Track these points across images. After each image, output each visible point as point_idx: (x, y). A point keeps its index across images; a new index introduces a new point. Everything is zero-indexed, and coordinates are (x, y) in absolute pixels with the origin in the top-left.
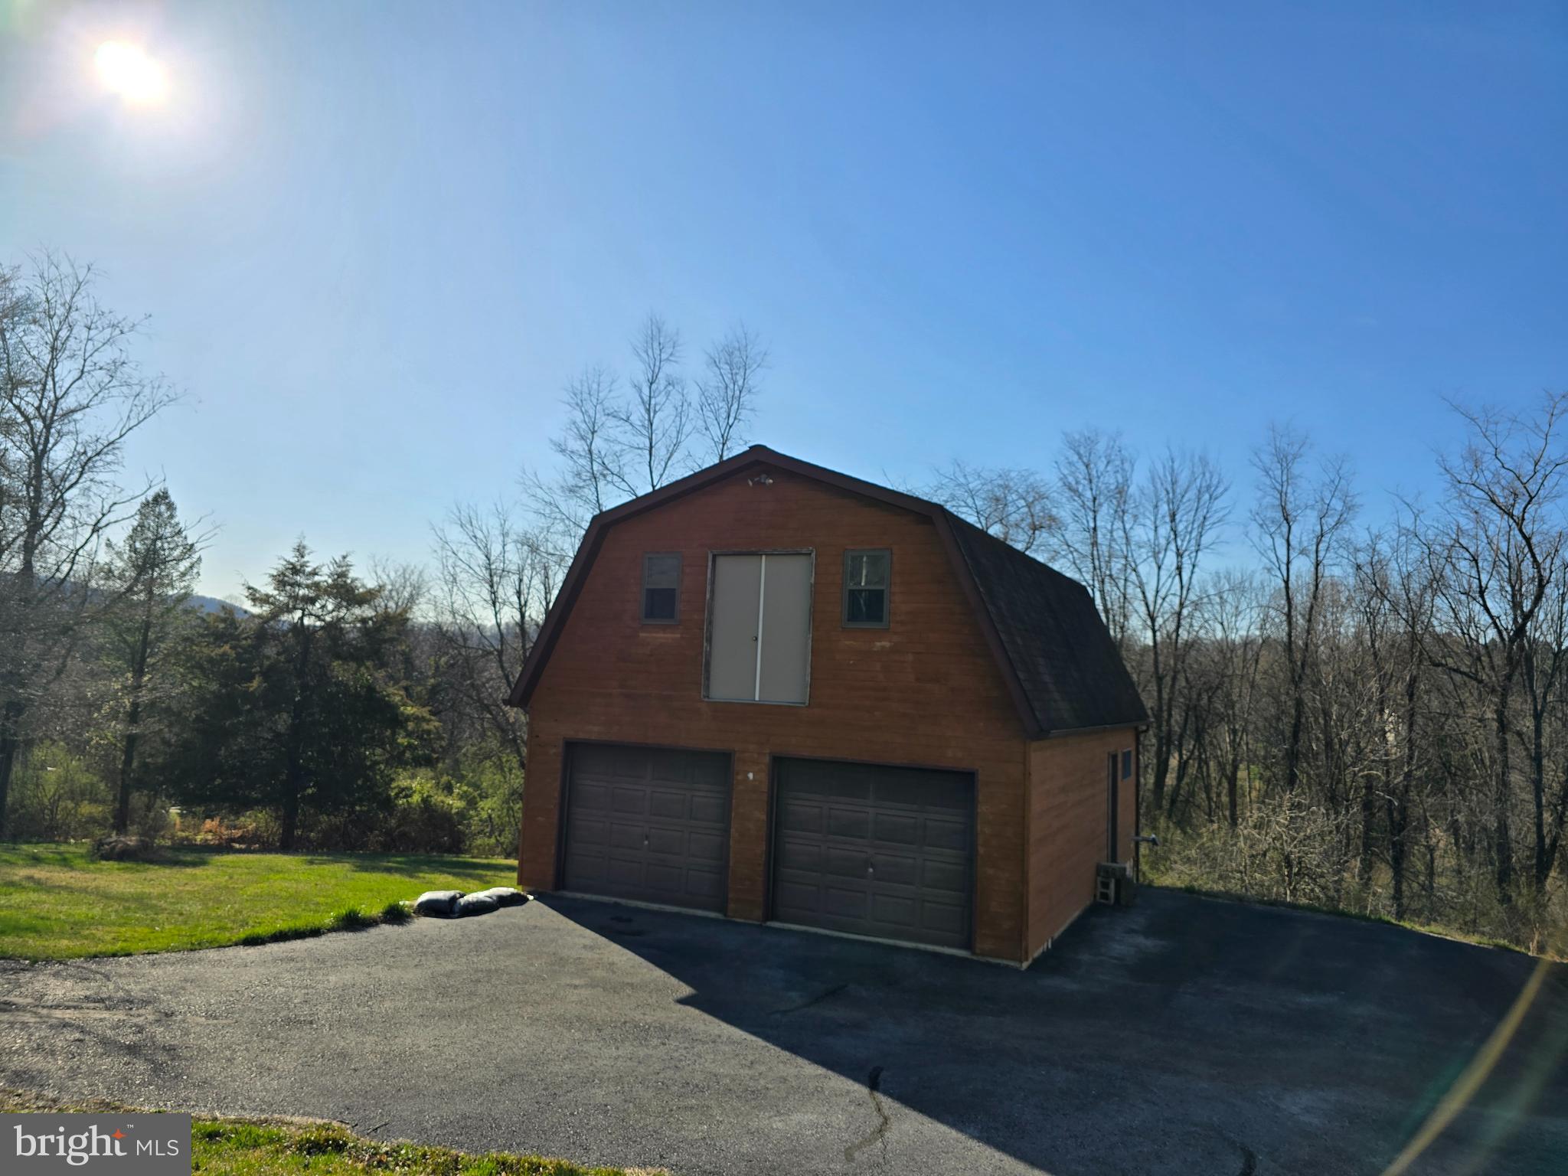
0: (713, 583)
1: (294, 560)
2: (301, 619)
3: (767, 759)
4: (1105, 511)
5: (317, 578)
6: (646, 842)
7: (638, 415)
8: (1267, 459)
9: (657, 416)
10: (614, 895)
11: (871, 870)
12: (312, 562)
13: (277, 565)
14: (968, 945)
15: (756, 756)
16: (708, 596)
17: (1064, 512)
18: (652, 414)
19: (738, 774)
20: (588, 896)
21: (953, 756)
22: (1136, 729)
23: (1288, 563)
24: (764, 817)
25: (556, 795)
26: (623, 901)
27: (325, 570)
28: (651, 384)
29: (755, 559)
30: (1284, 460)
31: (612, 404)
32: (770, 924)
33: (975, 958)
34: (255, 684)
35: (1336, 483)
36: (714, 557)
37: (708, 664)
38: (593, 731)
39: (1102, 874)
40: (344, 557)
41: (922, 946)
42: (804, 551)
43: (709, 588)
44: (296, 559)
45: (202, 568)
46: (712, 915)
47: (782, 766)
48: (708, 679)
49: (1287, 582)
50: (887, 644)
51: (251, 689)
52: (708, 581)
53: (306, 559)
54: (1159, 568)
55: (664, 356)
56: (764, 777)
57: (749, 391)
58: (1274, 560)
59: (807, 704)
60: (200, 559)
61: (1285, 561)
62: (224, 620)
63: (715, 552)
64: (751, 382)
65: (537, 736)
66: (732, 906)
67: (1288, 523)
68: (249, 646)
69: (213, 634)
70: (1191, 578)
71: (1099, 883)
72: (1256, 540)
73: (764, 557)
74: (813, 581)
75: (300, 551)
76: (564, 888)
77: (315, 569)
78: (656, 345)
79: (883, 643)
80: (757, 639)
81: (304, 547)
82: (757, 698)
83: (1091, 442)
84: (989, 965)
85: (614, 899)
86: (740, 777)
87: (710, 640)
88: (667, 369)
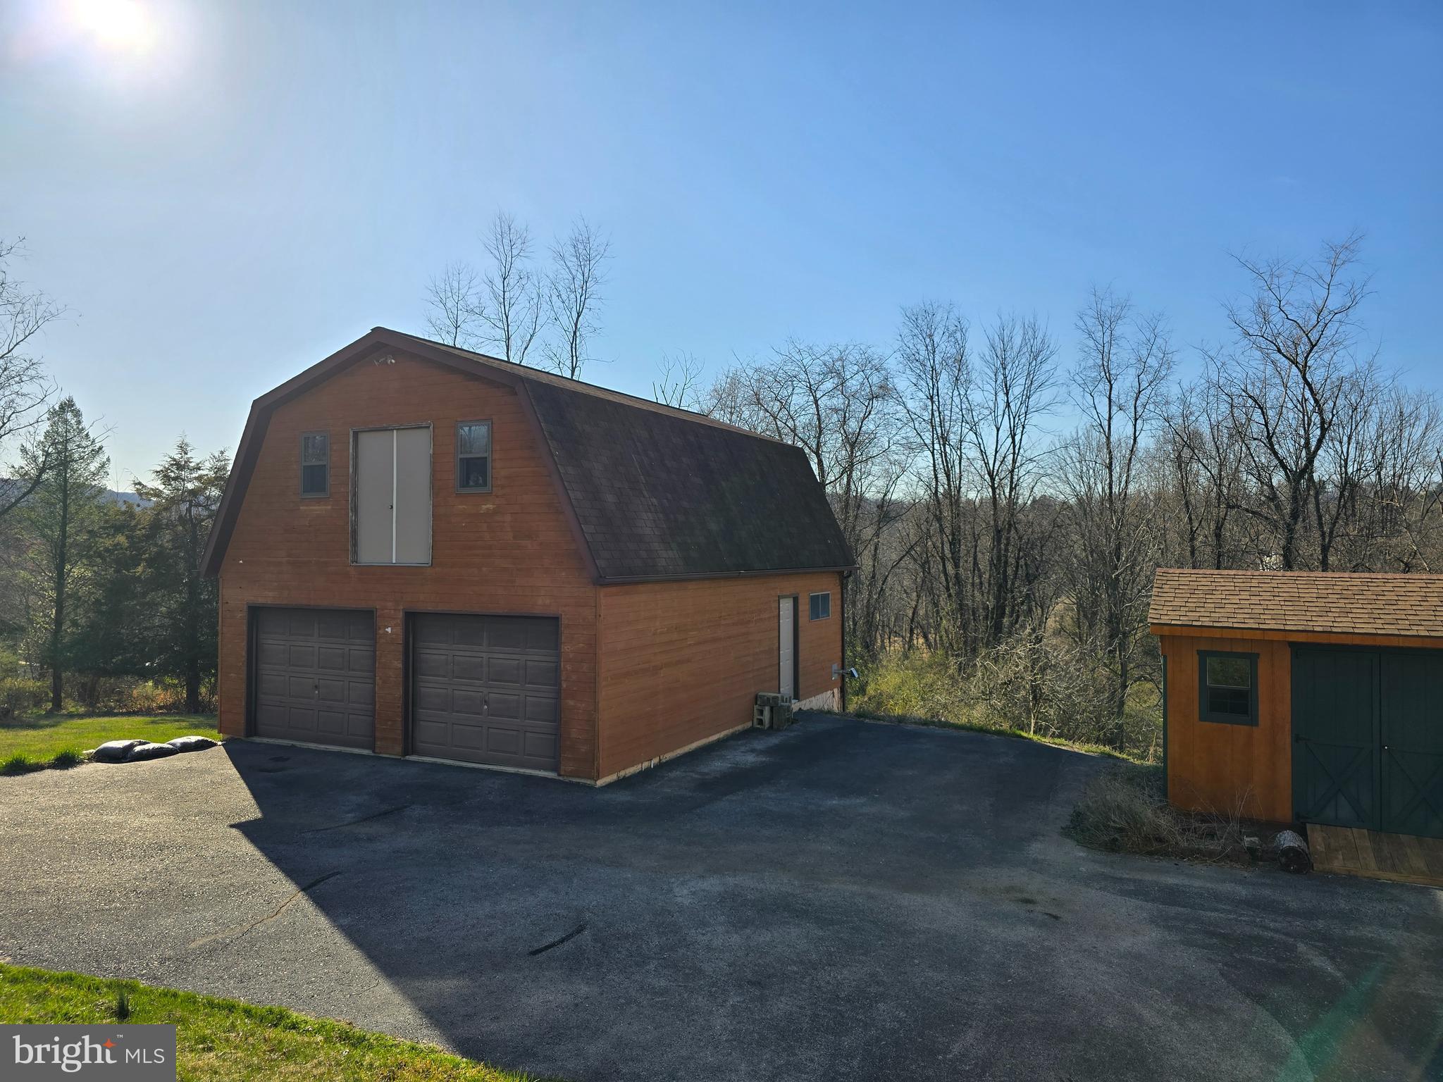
0: (356, 457)
1: (177, 457)
2: (189, 510)
3: (401, 615)
4: (944, 379)
5: (200, 472)
6: (317, 692)
7: (492, 309)
8: (1091, 322)
9: (512, 309)
10: (291, 739)
11: (486, 707)
12: (195, 457)
13: (161, 462)
14: (555, 769)
15: (392, 612)
16: (351, 470)
17: (902, 383)
18: (507, 308)
19: (380, 628)
20: (271, 741)
21: (542, 603)
22: (841, 573)
23: (1110, 418)
24: (400, 666)
25: (244, 653)
26: (297, 744)
27: (208, 465)
28: (504, 279)
29: (388, 433)
30: (1107, 321)
31: (473, 301)
32: (407, 757)
33: (561, 778)
34: (140, 569)
35: (1152, 341)
36: (356, 434)
37: (355, 533)
38: (267, 597)
39: (759, 703)
40: (222, 453)
41: (522, 771)
42: (424, 424)
43: (351, 462)
44: (180, 456)
45: (111, 468)
46: (365, 752)
47: (413, 620)
48: (355, 545)
49: (1108, 438)
50: (490, 506)
51: (138, 574)
52: (351, 457)
53: (188, 456)
54: (998, 430)
55: (515, 252)
56: (399, 630)
57: (597, 282)
58: (1096, 417)
59: (430, 564)
60: (108, 460)
61: (1107, 416)
62: (124, 513)
63: (356, 429)
64: (597, 272)
65: (227, 603)
66: (378, 743)
67: (1110, 382)
68: (143, 536)
69: (112, 527)
70: (1021, 440)
71: (755, 711)
72: (1079, 400)
73: (395, 431)
74: (431, 452)
75: (183, 448)
76: (256, 734)
77: (198, 464)
78: (506, 241)
79: (488, 506)
80: (392, 507)
81: (186, 445)
82: (394, 562)
83: (929, 314)
84: (571, 784)
85: (290, 743)
86: (381, 632)
87: (355, 510)
88: (518, 264)
